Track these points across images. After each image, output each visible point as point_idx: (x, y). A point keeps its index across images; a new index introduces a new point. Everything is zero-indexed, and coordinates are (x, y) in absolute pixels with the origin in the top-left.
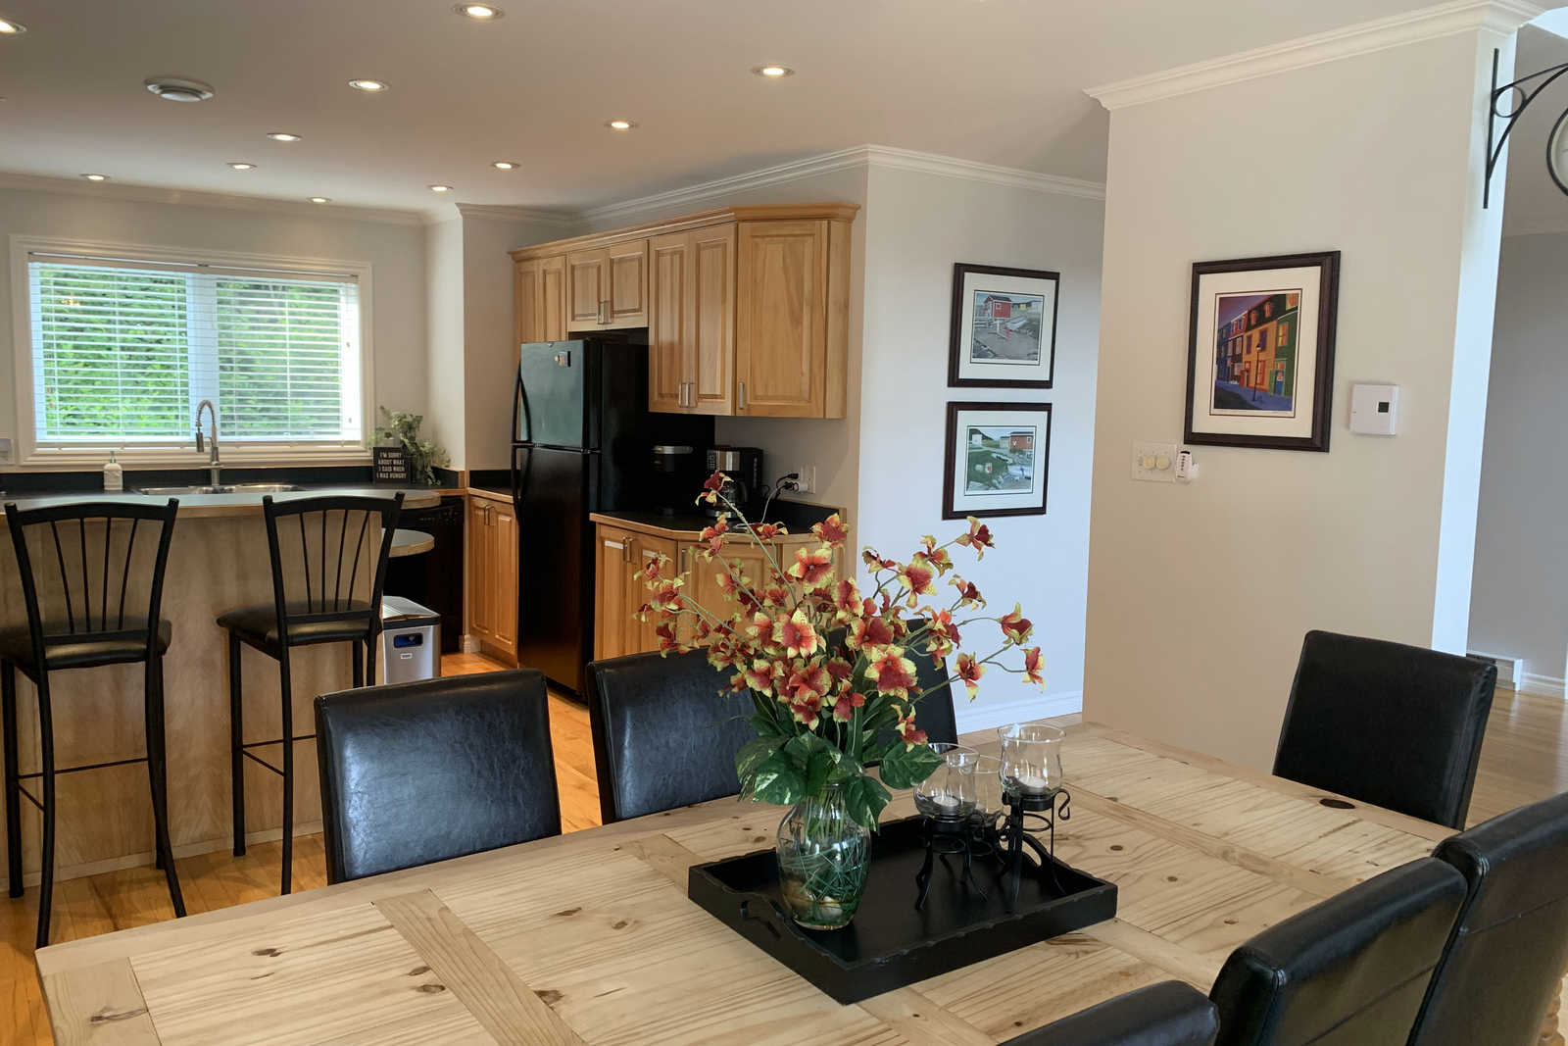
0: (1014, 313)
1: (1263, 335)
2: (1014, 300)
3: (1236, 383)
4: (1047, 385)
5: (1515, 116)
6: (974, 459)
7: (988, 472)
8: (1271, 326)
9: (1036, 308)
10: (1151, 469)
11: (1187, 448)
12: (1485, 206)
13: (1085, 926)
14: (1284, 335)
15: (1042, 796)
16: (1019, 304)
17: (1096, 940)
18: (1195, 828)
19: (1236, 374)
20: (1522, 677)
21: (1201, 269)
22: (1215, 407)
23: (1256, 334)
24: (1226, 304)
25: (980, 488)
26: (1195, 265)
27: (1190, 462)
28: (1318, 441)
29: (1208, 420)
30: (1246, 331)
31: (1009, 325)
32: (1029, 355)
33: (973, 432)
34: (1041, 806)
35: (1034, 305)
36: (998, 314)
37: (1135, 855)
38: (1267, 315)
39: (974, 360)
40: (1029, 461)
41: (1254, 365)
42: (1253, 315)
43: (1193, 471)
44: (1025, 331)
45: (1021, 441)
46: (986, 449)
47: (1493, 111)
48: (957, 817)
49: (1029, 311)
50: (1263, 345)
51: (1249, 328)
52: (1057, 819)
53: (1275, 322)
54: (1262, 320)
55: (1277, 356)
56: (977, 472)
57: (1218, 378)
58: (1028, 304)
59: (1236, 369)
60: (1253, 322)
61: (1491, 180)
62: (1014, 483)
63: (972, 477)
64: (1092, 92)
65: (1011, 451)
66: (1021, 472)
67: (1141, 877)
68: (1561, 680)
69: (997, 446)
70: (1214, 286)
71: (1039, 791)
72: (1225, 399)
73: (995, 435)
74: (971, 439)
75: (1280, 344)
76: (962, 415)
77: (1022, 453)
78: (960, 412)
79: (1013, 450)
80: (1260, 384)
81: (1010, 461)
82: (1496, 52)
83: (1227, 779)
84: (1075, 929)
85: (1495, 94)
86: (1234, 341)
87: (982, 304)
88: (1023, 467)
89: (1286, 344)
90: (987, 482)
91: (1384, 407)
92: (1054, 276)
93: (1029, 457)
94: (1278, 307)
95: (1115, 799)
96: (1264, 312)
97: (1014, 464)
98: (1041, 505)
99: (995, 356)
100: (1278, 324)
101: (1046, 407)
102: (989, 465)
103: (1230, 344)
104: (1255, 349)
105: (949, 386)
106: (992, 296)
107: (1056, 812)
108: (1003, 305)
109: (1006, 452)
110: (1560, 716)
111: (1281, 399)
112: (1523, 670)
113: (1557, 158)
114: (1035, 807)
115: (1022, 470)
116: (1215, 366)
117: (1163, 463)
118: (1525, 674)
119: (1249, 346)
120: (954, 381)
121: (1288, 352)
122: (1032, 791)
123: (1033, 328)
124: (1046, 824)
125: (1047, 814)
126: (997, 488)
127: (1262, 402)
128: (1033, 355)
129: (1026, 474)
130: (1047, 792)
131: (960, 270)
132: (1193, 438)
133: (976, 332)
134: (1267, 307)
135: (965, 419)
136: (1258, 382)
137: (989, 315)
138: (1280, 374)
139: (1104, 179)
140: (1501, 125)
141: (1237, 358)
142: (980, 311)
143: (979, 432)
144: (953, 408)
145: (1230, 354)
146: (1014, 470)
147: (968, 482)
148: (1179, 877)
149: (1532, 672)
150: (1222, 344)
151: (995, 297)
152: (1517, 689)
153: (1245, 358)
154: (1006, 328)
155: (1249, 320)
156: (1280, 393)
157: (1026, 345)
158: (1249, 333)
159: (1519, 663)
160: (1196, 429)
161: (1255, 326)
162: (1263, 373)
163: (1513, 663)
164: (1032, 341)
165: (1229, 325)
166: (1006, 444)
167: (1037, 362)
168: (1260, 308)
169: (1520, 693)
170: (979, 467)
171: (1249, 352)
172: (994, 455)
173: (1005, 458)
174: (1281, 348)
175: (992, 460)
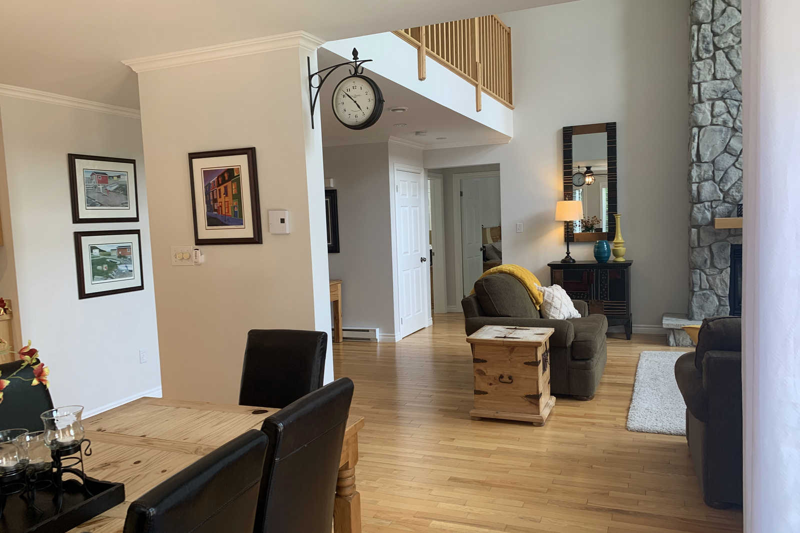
0: (110, 181)
1: (226, 188)
2: (110, 174)
3: (216, 213)
4: (136, 220)
5: (319, 87)
6: (95, 263)
7: (105, 269)
8: (229, 184)
9: (123, 179)
10: (181, 259)
11: (197, 247)
12: (313, 128)
13: (104, 511)
14: (235, 188)
15: (73, 445)
16: (113, 177)
17: (109, 517)
18: (185, 441)
19: (216, 208)
20: (379, 336)
21: (192, 156)
22: (208, 226)
23: (222, 188)
24: (207, 174)
25: (102, 279)
26: (190, 154)
27: (200, 254)
28: (257, 239)
29: (206, 233)
30: (218, 187)
31: (108, 188)
32: (122, 204)
33: (93, 248)
34: (72, 452)
35: (122, 177)
36: (100, 182)
37: (146, 464)
38: (226, 178)
39: (88, 208)
40: (130, 261)
41: (223, 203)
42: (220, 179)
43: (201, 259)
44: (118, 191)
45: (124, 252)
46: (102, 257)
47: (310, 85)
48: (17, 471)
49: (120, 180)
50: (226, 194)
51: (219, 185)
52: (84, 457)
53: (230, 182)
54: (224, 181)
55: (233, 199)
56: (98, 270)
57: (208, 211)
58: (119, 177)
59: (215, 206)
60: (220, 183)
61: (314, 116)
62: (122, 274)
63: (95, 273)
64: (126, 62)
65: (118, 257)
66: (126, 268)
67: (146, 475)
68: (393, 334)
69: (110, 255)
70: (200, 165)
71: (70, 443)
72: (213, 221)
73: (107, 249)
74: (92, 252)
75: (234, 193)
76: (84, 239)
77: (124, 257)
78: (82, 237)
79: (120, 257)
80: (228, 213)
81: (119, 263)
82: (308, 58)
83: (209, 412)
84: (98, 514)
85: (311, 77)
86: (213, 191)
87: (90, 177)
88: (127, 265)
89: (236, 193)
90: (106, 275)
91: (283, 221)
92: (133, 162)
93: (130, 259)
94: (230, 175)
95: (144, 436)
96: (225, 177)
97: (121, 264)
98: (140, 285)
99: (102, 205)
100: (232, 183)
101: (137, 232)
102: (105, 266)
103: (211, 193)
104: (223, 196)
105: (74, 223)
106: (95, 172)
107: (83, 452)
108: (104, 178)
109: (115, 257)
110: (395, 350)
111: (238, 220)
112: (380, 333)
113: (336, 107)
114: (68, 453)
115: (126, 267)
116: (205, 205)
117: (186, 256)
118: (381, 334)
119: (220, 194)
120: (76, 219)
121: (238, 196)
122: (65, 445)
123: (123, 189)
124: (78, 460)
125: (78, 454)
126: (112, 278)
127: (229, 221)
128: (125, 204)
129: (130, 269)
130: (76, 442)
131: (72, 159)
132: (199, 242)
133: (87, 192)
134: (226, 175)
135: (86, 241)
136: (226, 211)
137: (95, 181)
138: (236, 207)
139: (139, 108)
140: (314, 91)
141: (215, 201)
142: (87, 181)
143: (97, 248)
144: (78, 236)
145: (211, 198)
146: (122, 267)
147: (93, 277)
148: (167, 469)
149: (382, 333)
150: (207, 194)
151: (97, 173)
152: (378, 341)
153: (219, 200)
154: (106, 190)
155: (218, 181)
156: (237, 217)
157: (120, 198)
158: (219, 188)
159: (377, 330)
160: (200, 237)
161: (222, 184)
162: (228, 207)
163: (375, 330)
164: (123, 196)
165: (210, 184)
166: (115, 254)
167: (128, 208)
168: (223, 175)
169: (380, 343)
170: (99, 267)
171: (220, 197)
172: (108, 260)
173: (116, 261)
174: (235, 194)
175: (107, 263)
